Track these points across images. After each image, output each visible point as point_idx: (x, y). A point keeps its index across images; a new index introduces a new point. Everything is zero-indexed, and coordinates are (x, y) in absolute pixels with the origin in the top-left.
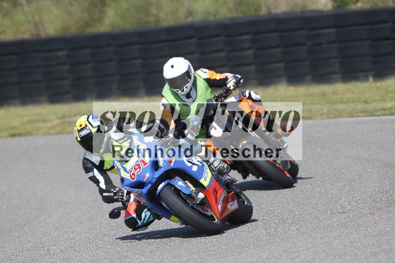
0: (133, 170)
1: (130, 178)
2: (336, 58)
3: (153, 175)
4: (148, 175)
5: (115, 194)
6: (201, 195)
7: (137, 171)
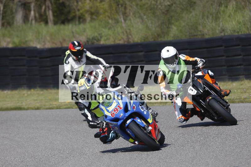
1: (111, 116)
3: (125, 114)
4: (122, 114)
6: (150, 128)
7: (116, 112)
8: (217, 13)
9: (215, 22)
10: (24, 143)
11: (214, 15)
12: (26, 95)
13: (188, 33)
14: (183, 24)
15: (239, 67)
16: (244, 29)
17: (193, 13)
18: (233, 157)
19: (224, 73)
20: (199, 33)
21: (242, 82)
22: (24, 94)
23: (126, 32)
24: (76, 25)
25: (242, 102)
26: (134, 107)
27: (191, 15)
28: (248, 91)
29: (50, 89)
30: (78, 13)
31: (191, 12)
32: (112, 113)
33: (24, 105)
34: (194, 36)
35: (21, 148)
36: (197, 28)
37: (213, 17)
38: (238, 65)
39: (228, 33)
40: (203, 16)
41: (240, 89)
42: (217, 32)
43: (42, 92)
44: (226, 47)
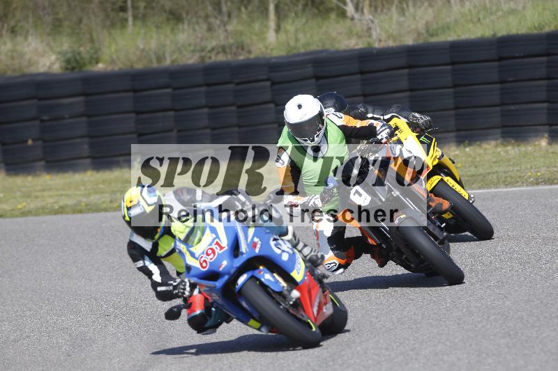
0: (205, 255)
1: (199, 266)
2: (83, 137)
3: (232, 262)
4: (225, 263)
5: (175, 288)
6: (295, 294)
7: (211, 257)
26: (255, 245)
32: (203, 259)
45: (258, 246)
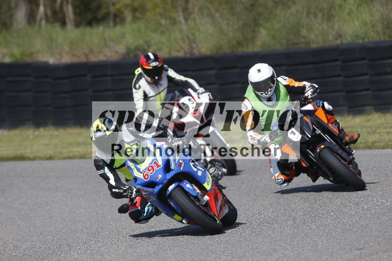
0: (147, 171)
1: (143, 178)
3: (165, 176)
4: (160, 176)
6: (206, 198)
7: (151, 172)
8: (330, 8)
9: (327, 23)
10: (29, 213)
11: (326, 12)
12: (31, 137)
13: (285, 41)
14: (277, 26)
15: (365, 93)
16: (372, 33)
17: (293, 9)
18: (355, 234)
19: (341, 102)
20: (302, 40)
21: (370, 117)
22: (28, 136)
23: (188, 38)
24: (109, 27)
25: (370, 148)
26: (180, 165)
27: (289, 12)
28: (378, 131)
29: (70, 127)
30: (112, 9)
31: (289, 8)
32: (145, 173)
33: (28, 152)
34: (295, 44)
35: (23, 221)
36: (298, 31)
37: (323, 15)
38: (363, 90)
39: (348, 39)
40: (309, 13)
41: (366, 127)
42: (331, 37)
43: (56, 133)
44: (344, 62)
45: (183, 165)
